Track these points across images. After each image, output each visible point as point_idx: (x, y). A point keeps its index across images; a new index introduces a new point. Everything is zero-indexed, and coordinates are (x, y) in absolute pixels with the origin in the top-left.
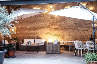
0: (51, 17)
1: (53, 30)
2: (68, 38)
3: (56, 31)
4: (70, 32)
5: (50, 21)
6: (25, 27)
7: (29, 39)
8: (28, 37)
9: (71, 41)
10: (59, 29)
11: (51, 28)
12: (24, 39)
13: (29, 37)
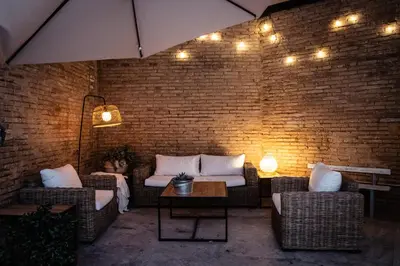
0: (264, 67)
1: (274, 118)
2: (350, 152)
3: (291, 125)
4: (358, 127)
5: (263, 85)
6: (161, 109)
7: (177, 155)
8: (172, 146)
9: (368, 166)
10: (304, 114)
11: (266, 113)
12: (157, 156)
13: (178, 146)
